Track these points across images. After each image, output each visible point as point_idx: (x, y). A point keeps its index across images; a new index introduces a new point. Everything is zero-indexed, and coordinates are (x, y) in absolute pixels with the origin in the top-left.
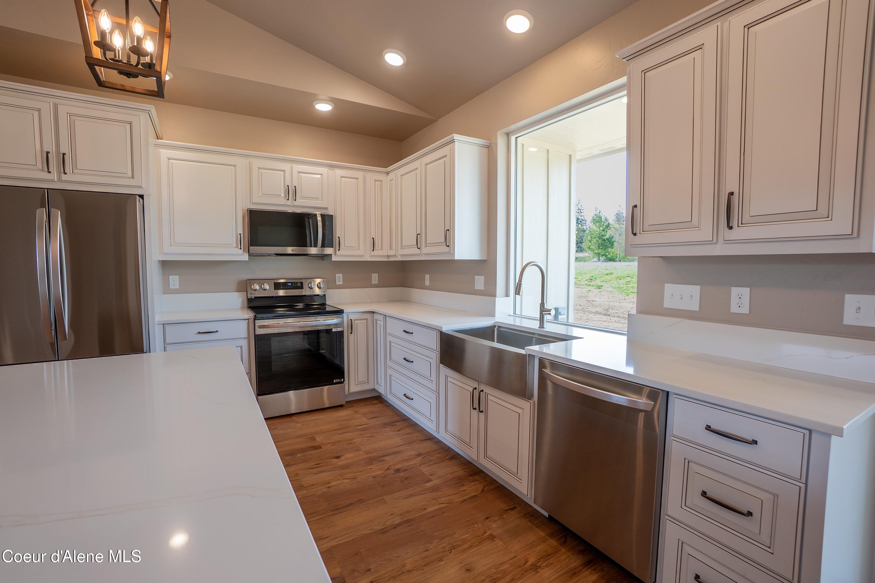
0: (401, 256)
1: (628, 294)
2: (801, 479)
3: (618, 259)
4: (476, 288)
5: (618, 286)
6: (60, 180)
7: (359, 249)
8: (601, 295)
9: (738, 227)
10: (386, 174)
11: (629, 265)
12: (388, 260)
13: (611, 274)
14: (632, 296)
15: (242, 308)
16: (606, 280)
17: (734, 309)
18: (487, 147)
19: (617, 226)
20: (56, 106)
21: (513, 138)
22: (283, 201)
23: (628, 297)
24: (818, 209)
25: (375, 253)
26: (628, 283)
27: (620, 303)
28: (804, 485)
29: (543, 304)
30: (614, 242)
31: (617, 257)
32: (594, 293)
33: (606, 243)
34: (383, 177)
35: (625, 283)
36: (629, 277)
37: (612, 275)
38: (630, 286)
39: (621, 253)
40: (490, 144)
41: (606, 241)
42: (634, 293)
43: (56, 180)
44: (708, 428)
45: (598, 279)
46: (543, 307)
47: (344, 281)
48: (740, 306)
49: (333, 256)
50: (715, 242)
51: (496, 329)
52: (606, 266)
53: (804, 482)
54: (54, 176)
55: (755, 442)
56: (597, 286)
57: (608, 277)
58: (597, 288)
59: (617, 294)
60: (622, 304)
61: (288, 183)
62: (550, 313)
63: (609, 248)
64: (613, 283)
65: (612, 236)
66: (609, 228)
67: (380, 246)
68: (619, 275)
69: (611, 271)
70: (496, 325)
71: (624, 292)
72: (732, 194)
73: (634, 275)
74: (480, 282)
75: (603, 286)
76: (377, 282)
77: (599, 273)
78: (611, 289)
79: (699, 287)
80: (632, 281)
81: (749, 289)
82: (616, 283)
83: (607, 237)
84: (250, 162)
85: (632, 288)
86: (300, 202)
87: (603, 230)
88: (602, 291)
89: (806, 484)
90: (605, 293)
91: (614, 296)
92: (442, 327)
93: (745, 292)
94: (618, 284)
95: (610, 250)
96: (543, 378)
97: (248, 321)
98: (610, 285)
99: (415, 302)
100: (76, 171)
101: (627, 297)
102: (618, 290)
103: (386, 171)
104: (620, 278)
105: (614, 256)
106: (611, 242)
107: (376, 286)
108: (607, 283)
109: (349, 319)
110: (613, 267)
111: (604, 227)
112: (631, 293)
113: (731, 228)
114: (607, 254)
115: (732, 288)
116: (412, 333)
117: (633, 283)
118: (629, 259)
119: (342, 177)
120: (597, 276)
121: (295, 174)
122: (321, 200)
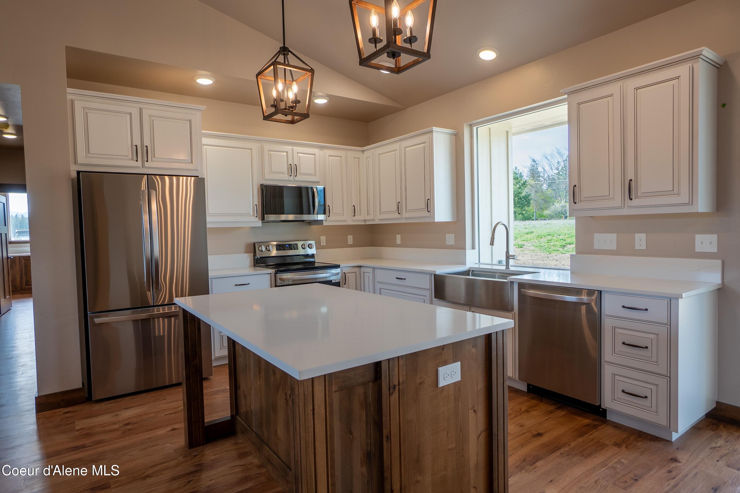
0: (379, 220)
1: (550, 252)
2: (668, 323)
3: (535, 217)
4: (447, 243)
5: (540, 244)
6: (143, 166)
7: (343, 215)
8: (523, 254)
9: (635, 199)
10: (362, 152)
11: (548, 223)
12: (365, 223)
13: (532, 232)
14: (554, 254)
15: (251, 266)
16: (527, 239)
17: (637, 247)
18: (455, 135)
19: (532, 182)
20: (141, 110)
21: (475, 128)
22: (285, 177)
23: (551, 255)
24: (674, 190)
25: (355, 218)
26: (549, 241)
27: (543, 261)
28: (669, 326)
29: (508, 252)
30: (531, 199)
31: (533, 216)
32: (517, 252)
33: (522, 201)
34: (359, 155)
35: (546, 242)
36: (549, 235)
37: (533, 234)
38: (552, 244)
39: (538, 211)
40: (457, 132)
41: (522, 199)
42: (556, 251)
43: (141, 167)
44: (623, 307)
45: (518, 238)
46: (508, 254)
47: (327, 242)
48: (640, 245)
49: (324, 222)
50: (623, 207)
51: (471, 273)
52: (525, 225)
53: (669, 325)
54: (139, 164)
55: (647, 310)
56: (519, 246)
57: (529, 236)
58: (519, 247)
59: (539, 252)
60: (545, 262)
61: (290, 162)
62: (514, 258)
63: (526, 206)
64: (534, 242)
65: (529, 193)
66: (525, 186)
67: (359, 212)
68: (540, 233)
69: (531, 230)
70: (471, 270)
71: (546, 250)
72: (631, 180)
73: (554, 233)
74: (450, 239)
75: (524, 245)
76: (352, 243)
77: (519, 232)
78: (533, 248)
79: (616, 234)
80: (553, 239)
81: (645, 234)
82: (537, 241)
83: (523, 194)
84: (261, 146)
85: (554, 247)
86: (299, 178)
87: (520, 188)
88: (524, 250)
89: (670, 325)
90: (528, 252)
91: (537, 254)
92: (436, 271)
93: (643, 236)
94: (539, 242)
95: (526, 208)
96: (522, 296)
97: (270, 275)
98: (532, 244)
99: (387, 259)
100: (154, 159)
101: (549, 256)
102: (541, 249)
103: (362, 150)
104: (541, 237)
105: (531, 215)
106: (527, 200)
107: (351, 246)
108: (529, 242)
109: (343, 273)
110: (532, 226)
111: (520, 184)
112: (554, 252)
113: (631, 199)
114: (524, 212)
115: (636, 234)
116: (405, 279)
117: (555, 241)
118: (546, 218)
119: (329, 156)
120: (517, 235)
121: (295, 154)
122: (315, 175)
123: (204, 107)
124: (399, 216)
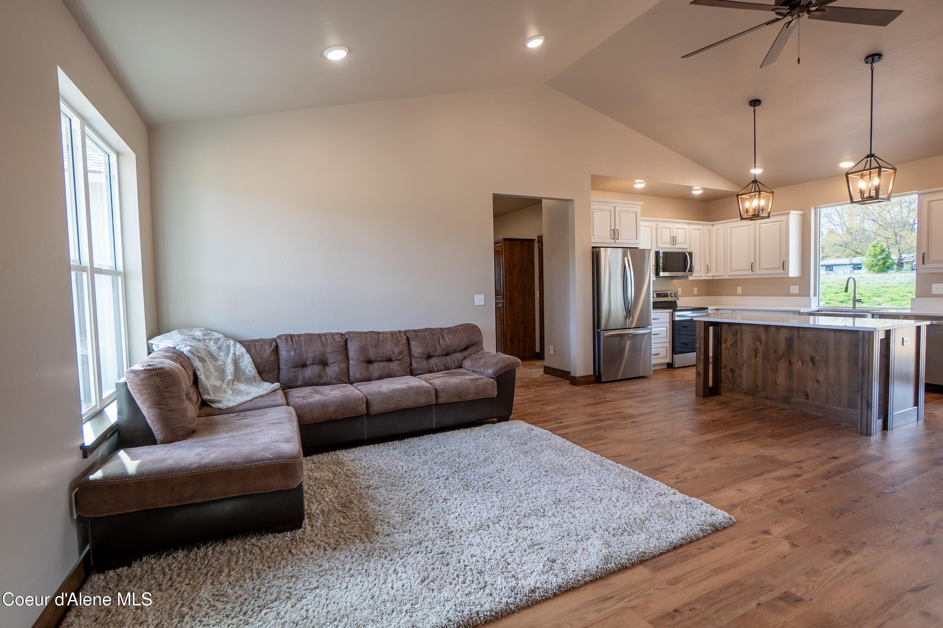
0: (729, 276)
4: (792, 292)
6: (615, 242)
7: (702, 273)
10: (712, 226)
12: (713, 278)
18: (802, 215)
20: (615, 207)
21: (818, 210)
22: (670, 246)
25: (708, 274)
40: (805, 213)
46: (855, 298)
47: (682, 292)
49: (690, 277)
61: (672, 235)
67: (710, 270)
74: (795, 289)
76: (696, 293)
84: (657, 225)
86: (678, 246)
97: (669, 313)
100: (620, 238)
103: (712, 224)
119: (694, 229)
121: (675, 229)
122: (685, 244)
123: (642, 203)
124: (752, 273)
